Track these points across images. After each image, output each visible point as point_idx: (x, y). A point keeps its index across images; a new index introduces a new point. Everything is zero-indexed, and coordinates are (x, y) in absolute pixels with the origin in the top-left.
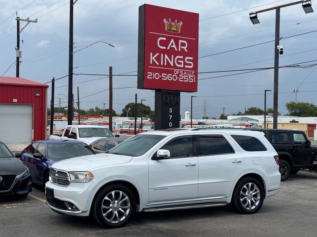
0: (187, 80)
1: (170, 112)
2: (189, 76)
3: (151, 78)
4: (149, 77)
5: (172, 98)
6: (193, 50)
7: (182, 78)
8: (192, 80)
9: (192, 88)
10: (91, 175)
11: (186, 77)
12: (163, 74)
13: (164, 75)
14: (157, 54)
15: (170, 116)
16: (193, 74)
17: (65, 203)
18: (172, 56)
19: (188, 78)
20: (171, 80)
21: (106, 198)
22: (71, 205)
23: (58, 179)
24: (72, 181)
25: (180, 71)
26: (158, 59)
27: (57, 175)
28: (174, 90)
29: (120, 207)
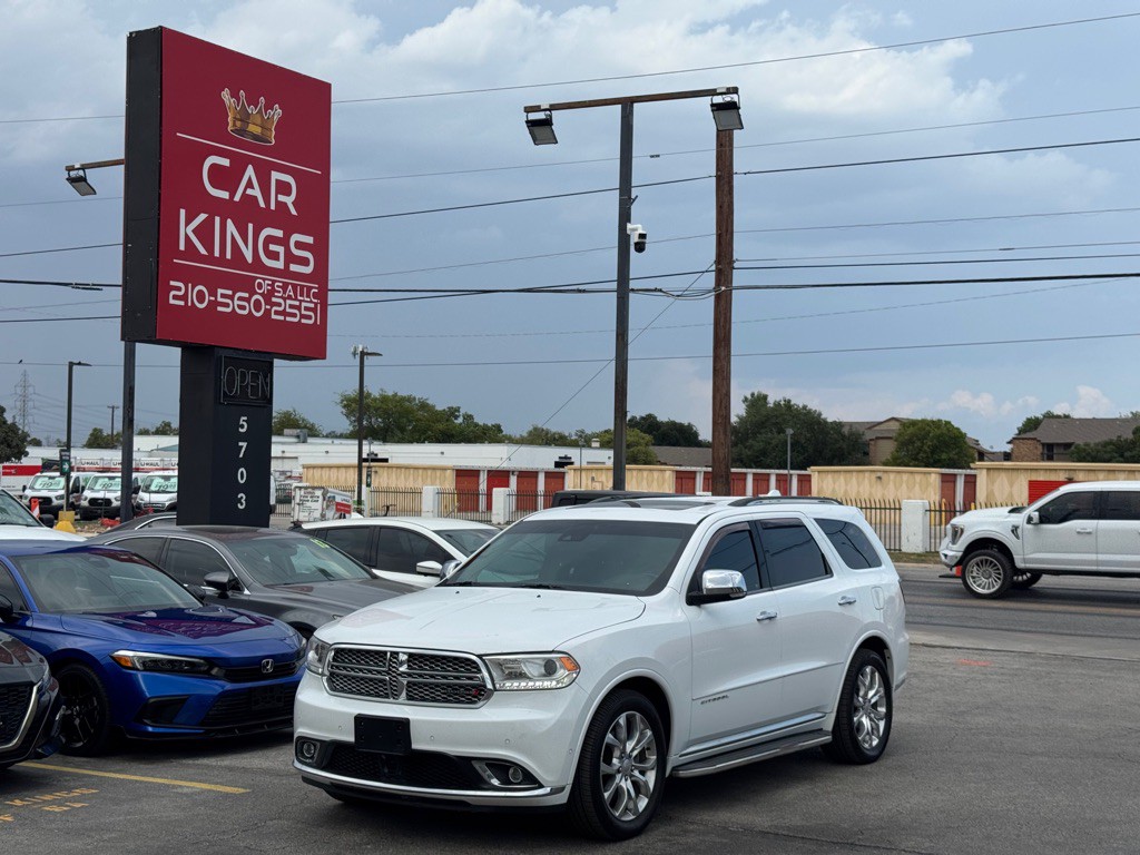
0: (294, 315)
1: (241, 430)
2: (301, 301)
3: (182, 303)
4: (175, 297)
5: (248, 378)
6: (314, 213)
7: (281, 309)
8: (309, 317)
9: (309, 344)
10: (572, 663)
11: (291, 306)
12: (220, 291)
13: (223, 296)
14: (203, 217)
15: (241, 444)
16: (315, 295)
17: (477, 766)
18: (250, 226)
19: (299, 308)
20: (245, 312)
21: (609, 738)
23: (409, 682)
24: (497, 686)
25: (274, 282)
26: (205, 233)
27: (404, 668)
28: (256, 352)
29: (636, 768)
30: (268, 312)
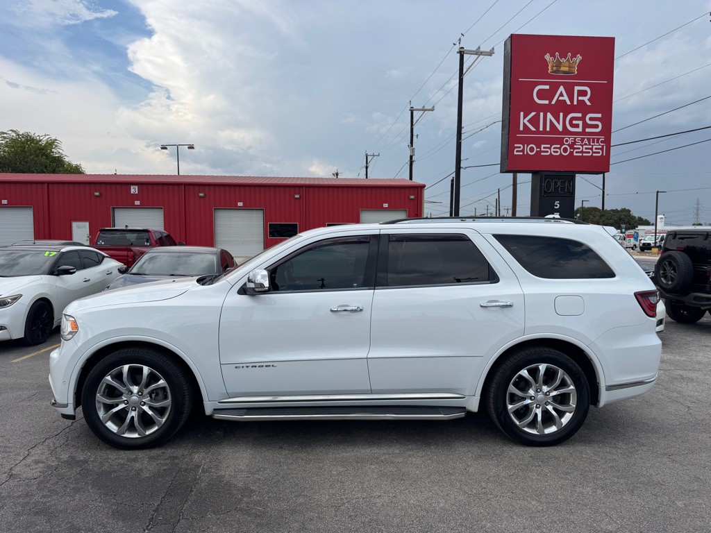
0: (589, 153)
1: (555, 207)
2: (592, 146)
3: (521, 153)
4: (517, 151)
5: (559, 184)
6: (603, 100)
7: (580, 150)
8: (599, 153)
9: (600, 166)
11: (586, 149)
12: (543, 146)
13: (544, 148)
14: (533, 114)
16: (602, 142)
18: (561, 114)
19: (591, 149)
20: (558, 154)
21: (107, 380)
25: (575, 138)
26: (534, 121)
28: (565, 171)
29: (146, 404)
30: (571, 153)
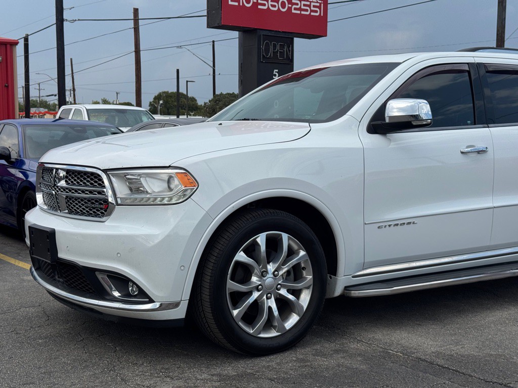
0: (307, 10)
2: (311, 2)
3: (236, 4)
5: (278, 47)
7: (298, 7)
8: (316, 12)
9: (317, 28)
10: (189, 179)
11: (305, 5)
17: (100, 276)
19: (309, 6)
20: (276, 9)
21: (241, 256)
22: (121, 281)
23: (67, 197)
24: (119, 201)
27: (63, 183)
28: (283, 32)
29: (283, 286)
30: (290, 9)
